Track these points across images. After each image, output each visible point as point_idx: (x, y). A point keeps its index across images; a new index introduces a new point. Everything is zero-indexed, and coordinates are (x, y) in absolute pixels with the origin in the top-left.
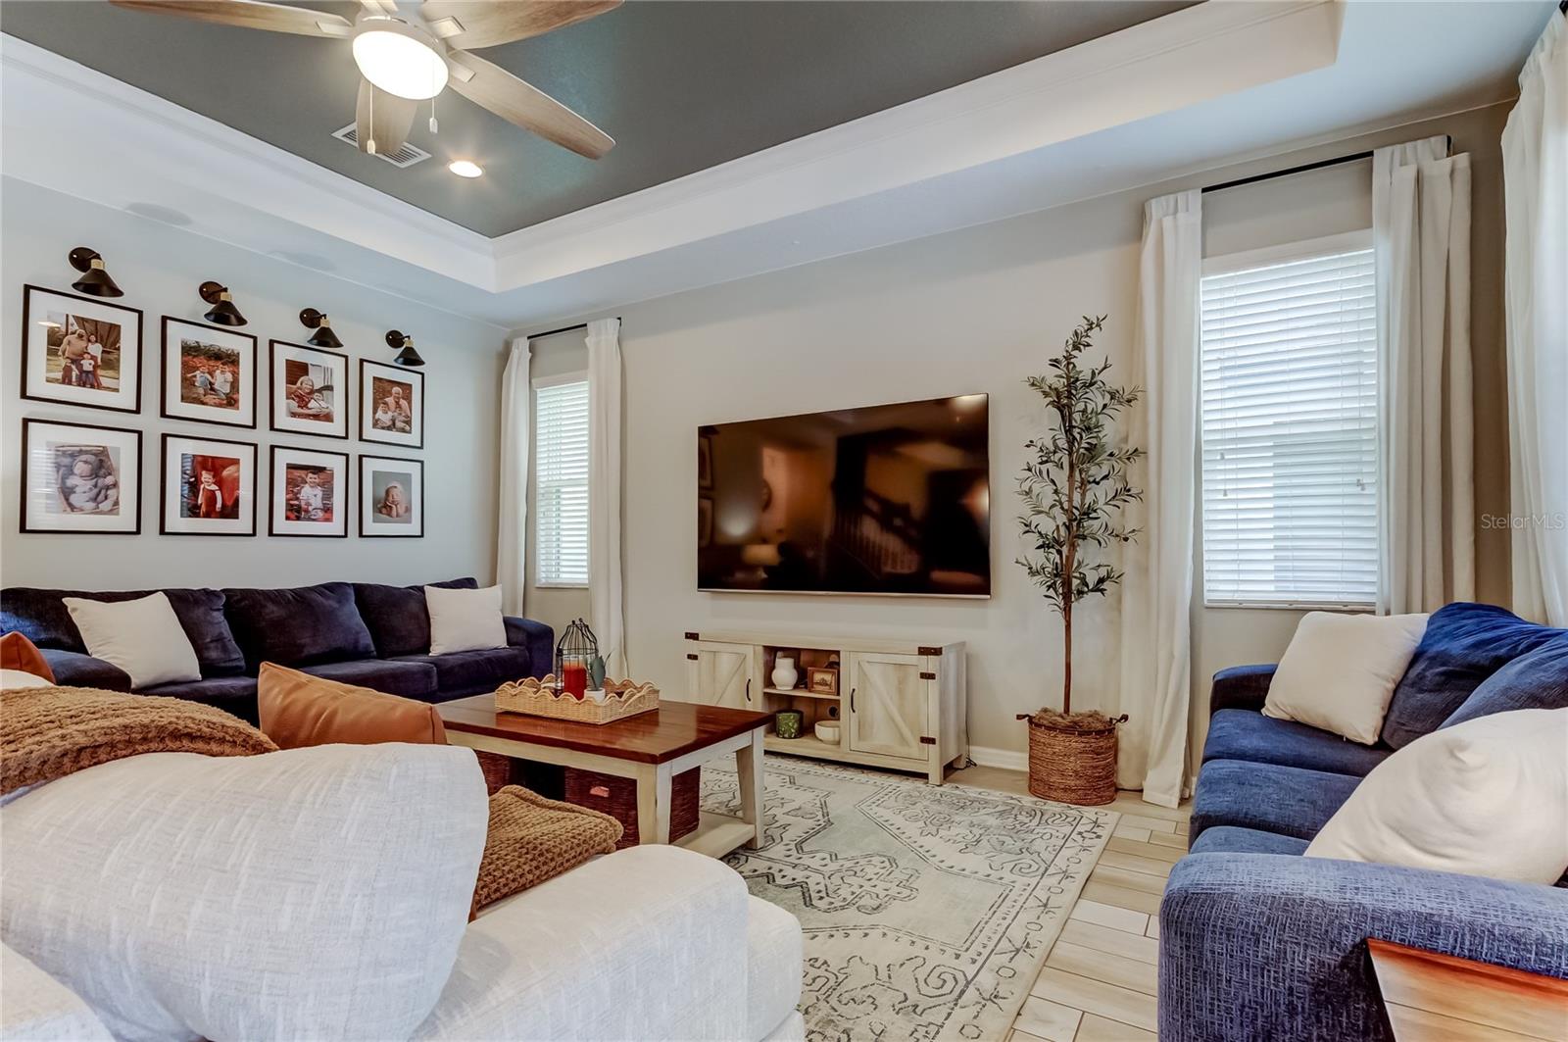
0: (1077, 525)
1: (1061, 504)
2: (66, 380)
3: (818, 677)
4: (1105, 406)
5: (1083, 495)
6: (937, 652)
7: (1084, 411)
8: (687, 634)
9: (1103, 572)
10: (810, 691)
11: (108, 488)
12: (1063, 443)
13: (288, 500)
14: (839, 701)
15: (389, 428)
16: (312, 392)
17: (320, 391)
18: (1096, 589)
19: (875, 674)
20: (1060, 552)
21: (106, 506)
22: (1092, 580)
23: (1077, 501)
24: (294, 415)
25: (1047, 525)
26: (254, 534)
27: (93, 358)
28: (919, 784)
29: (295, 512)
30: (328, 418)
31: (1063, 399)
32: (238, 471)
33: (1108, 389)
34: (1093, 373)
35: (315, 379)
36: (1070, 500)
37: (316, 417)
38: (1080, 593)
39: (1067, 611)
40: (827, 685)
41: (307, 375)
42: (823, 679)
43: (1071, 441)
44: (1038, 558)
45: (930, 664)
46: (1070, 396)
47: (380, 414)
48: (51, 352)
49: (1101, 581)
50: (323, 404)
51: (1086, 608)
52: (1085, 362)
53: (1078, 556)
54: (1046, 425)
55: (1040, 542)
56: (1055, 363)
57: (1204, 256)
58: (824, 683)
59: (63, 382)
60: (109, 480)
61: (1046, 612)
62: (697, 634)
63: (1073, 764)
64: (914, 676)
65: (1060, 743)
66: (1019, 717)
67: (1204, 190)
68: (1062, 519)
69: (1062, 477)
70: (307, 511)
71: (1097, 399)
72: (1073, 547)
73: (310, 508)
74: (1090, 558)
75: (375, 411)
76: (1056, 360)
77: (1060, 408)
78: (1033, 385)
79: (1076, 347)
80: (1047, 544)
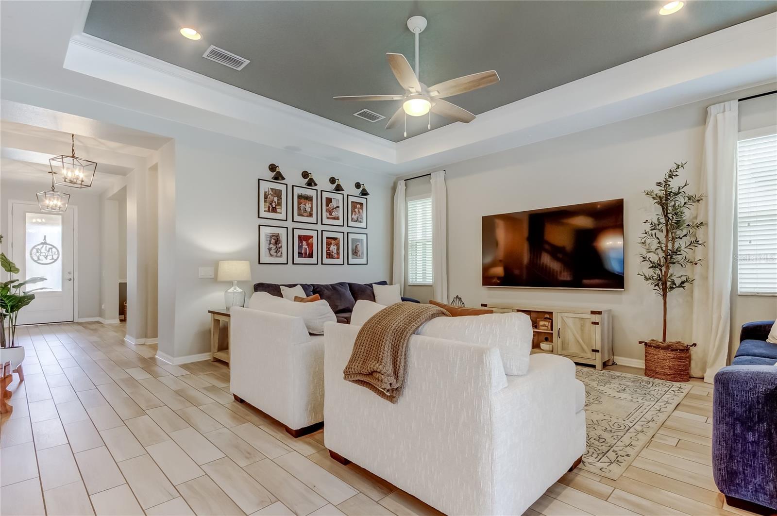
0: (670, 257)
1: (662, 248)
2: (269, 211)
3: (541, 323)
4: (685, 203)
5: (673, 244)
6: (600, 313)
7: (674, 206)
8: (482, 304)
9: (684, 279)
10: (538, 329)
11: (279, 248)
12: (663, 221)
13: (327, 251)
14: (552, 333)
15: (356, 221)
16: (333, 209)
17: (335, 208)
18: (680, 286)
19: (570, 322)
20: (661, 270)
21: (279, 254)
22: (678, 282)
23: (670, 247)
24: (328, 218)
25: (654, 258)
26: (317, 264)
27: (275, 202)
28: (592, 369)
29: (329, 255)
30: (338, 218)
31: (665, 200)
32: (313, 240)
33: (687, 195)
34: (679, 188)
35: (334, 204)
36: (667, 246)
37: (334, 218)
38: (672, 288)
39: (665, 296)
40: (546, 326)
41: (332, 202)
42: (545, 324)
43: (667, 219)
44: (650, 272)
45: (596, 318)
46: (667, 199)
47: (353, 216)
48: (265, 201)
49: (683, 283)
50: (337, 213)
51: (674, 296)
52: (674, 184)
53: (671, 271)
54: (655, 213)
55: (651, 265)
56: (659, 184)
57: (739, 131)
58: (545, 326)
59: (268, 212)
60: (280, 245)
61: (653, 296)
62: (487, 305)
63: (668, 363)
64: (588, 324)
65: (662, 354)
66: (640, 343)
67: (739, 100)
68: (662, 255)
69: (662, 236)
70: (332, 255)
71: (681, 200)
72: (668, 268)
73: (333, 254)
74: (676, 273)
75: (352, 215)
76: (660, 183)
77: (662, 205)
78: (647, 194)
79: (670, 176)
80: (654, 266)
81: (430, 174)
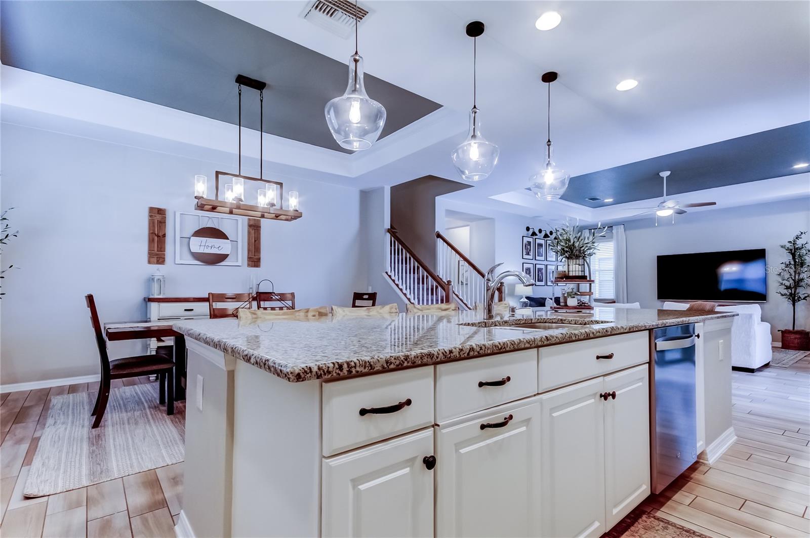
0: (798, 283)
1: (791, 278)
2: (526, 254)
4: (806, 254)
5: (799, 276)
7: (799, 255)
9: (806, 295)
11: (530, 276)
12: (793, 263)
18: (804, 299)
20: (791, 290)
22: (802, 297)
23: (797, 277)
25: (787, 284)
27: (529, 249)
31: (794, 251)
33: (807, 249)
34: (802, 245)
36: (795, 277)
37: (552, 257)
38: (799, 301)
39: (794, 305)
43: (795, 262)
44: (785, 291)
46: (795, 251)
49: (806, 297)
51: (800, 305)
52: (799, 243)
53: (797, 291)
54: (788, 258)
55: (785, 287)
56: (790, 242)
60: (530, 274)
61: (786, 304)
63: (796, 341)
65: (793, 336)
66: (779, 331)
68: (792, 281)
69: (792, 271)
71: (803, 251)
72: (796, 289)
74: (801, 292)
76: (791, 242)
77: (792, 254)
78: (782, 247)
79: (796, 238)
80: (788, 288)
81: (612, 227)
